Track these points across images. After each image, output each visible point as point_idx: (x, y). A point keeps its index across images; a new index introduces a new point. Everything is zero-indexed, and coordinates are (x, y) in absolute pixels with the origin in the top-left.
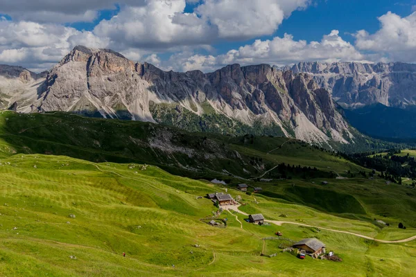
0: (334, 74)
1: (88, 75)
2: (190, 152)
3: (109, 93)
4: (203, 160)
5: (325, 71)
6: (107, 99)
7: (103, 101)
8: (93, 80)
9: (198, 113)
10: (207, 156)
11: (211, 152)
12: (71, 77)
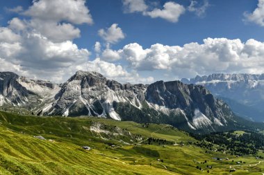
0: (233, 82)
1: (82, 87)
2: (107, 132)
3: (92, 97)
4: (112, 136)
5: (229, 79)
6: (91, 100)
7: (89, 101)
8: (85, 90)
9: (139, 108)
10: (114, 134)
11: (117, 132)
12: (74, 88)
